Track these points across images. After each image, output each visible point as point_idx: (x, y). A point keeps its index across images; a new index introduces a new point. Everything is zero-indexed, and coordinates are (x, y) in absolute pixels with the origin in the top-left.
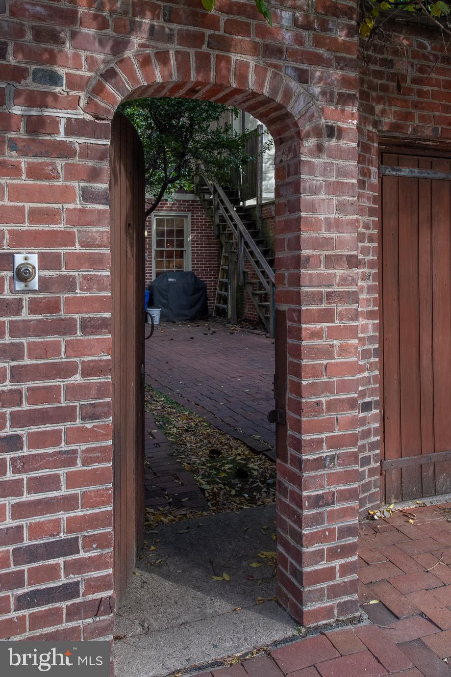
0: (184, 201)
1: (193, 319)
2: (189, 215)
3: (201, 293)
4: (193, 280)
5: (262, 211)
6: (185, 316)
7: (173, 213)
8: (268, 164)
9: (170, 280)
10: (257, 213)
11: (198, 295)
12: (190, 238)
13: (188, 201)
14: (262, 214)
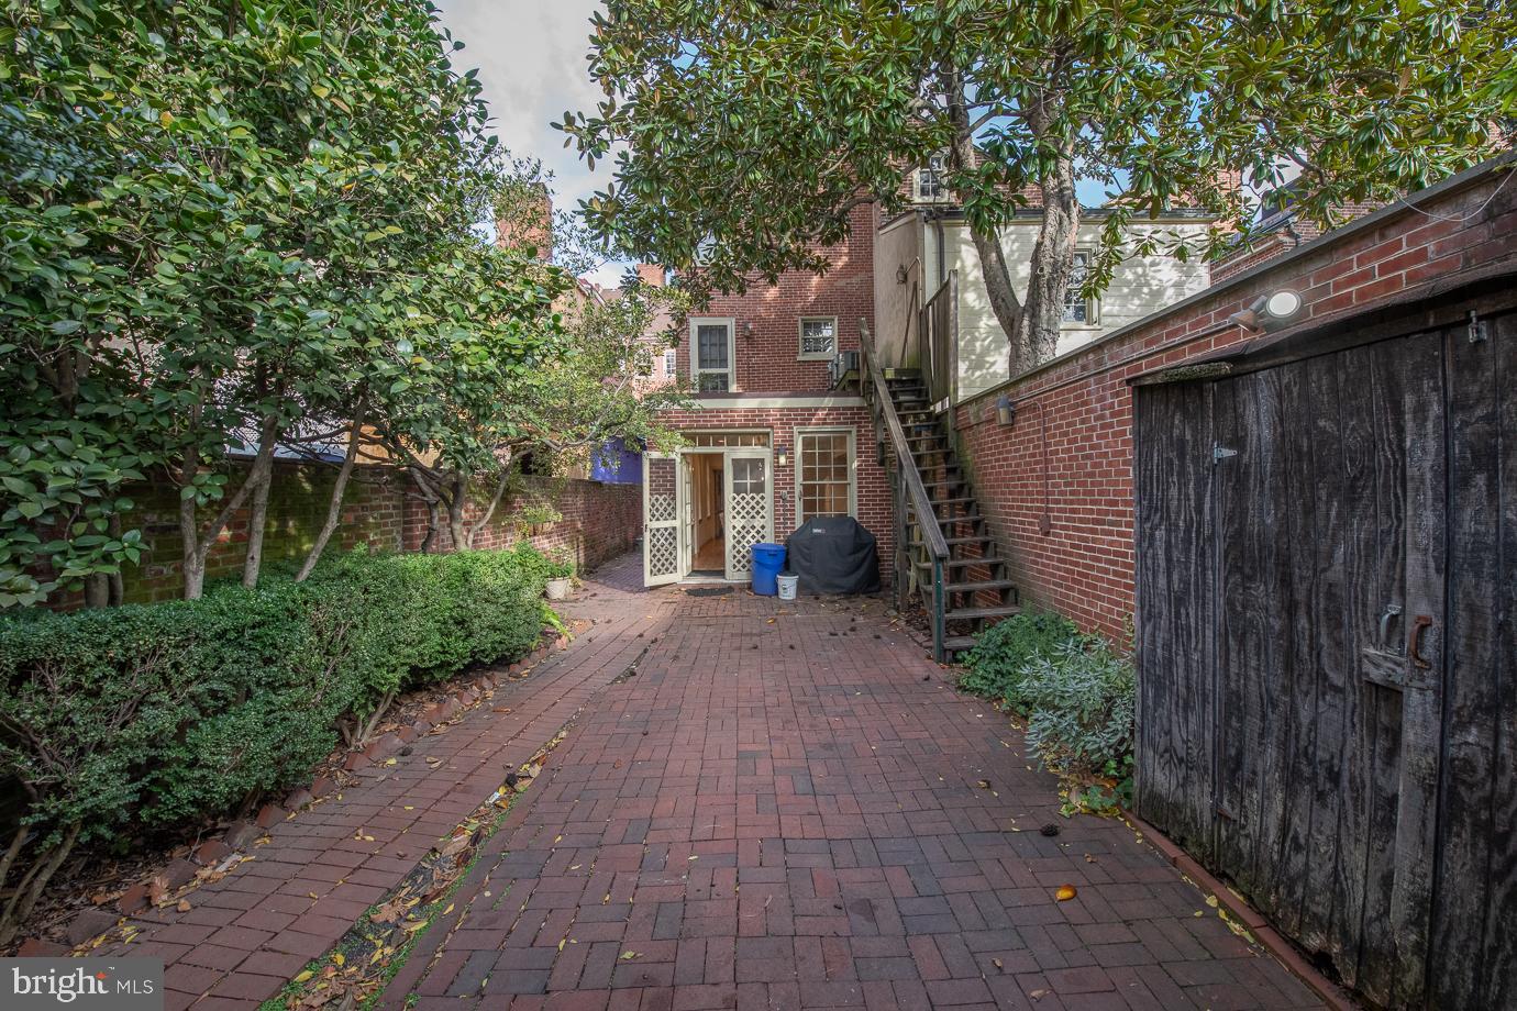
0: (844, 408)
1: (850, 593)
2: (854, 429)
3: (866, 550)
4: (853, 531)
5: (957, 417)
6: (838, 587)
7: (828, 428)
8: (986, 343)
9: (815, 531)
10: (950, 422)
11: (861, 555)
12: (855, 465)
13: (852, 408)
14: (957, 422)
